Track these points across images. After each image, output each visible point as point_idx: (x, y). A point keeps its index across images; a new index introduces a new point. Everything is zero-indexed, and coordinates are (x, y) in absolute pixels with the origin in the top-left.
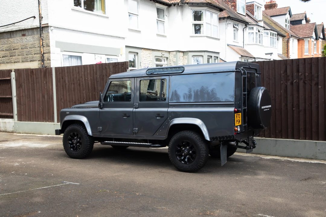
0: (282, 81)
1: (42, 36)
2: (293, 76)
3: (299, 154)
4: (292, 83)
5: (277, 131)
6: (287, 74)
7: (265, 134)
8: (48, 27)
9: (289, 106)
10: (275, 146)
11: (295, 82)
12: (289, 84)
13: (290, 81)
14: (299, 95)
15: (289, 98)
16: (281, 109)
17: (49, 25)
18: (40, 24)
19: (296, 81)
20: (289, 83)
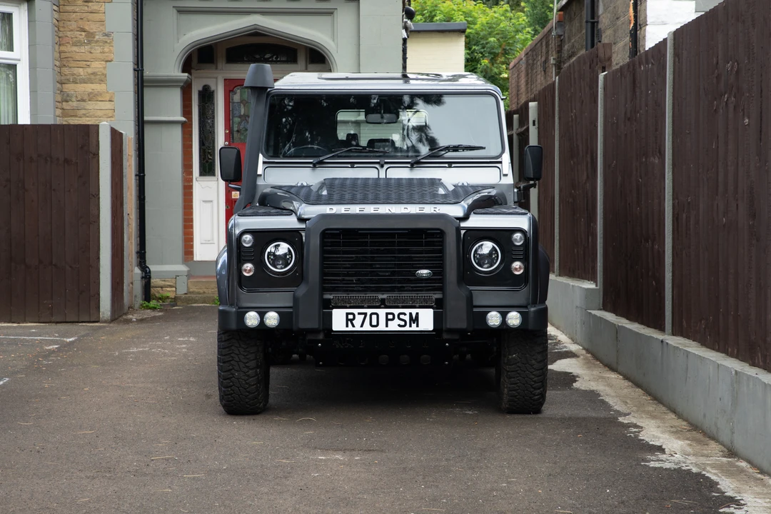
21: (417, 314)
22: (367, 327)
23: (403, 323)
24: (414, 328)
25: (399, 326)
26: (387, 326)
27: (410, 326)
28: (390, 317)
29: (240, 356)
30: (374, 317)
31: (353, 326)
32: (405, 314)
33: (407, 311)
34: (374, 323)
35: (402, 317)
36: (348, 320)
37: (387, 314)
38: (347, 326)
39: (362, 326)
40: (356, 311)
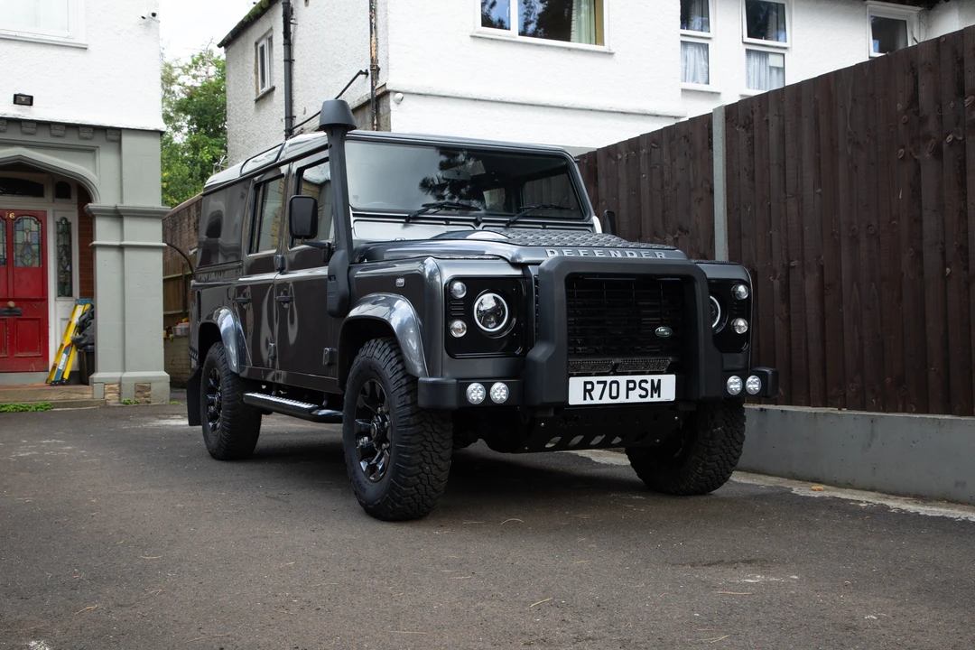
0: (903, 147)
1: (375, 122)
2: (940, 119)
3: (957, 484)
4: (938, 153)
5: (889, 380)
6: (917, 113)
7: (845, 395)
8: (387, 93)
9: (931, 257)
10: (870, 445)
11: (951, 144)
12: (928, 155)
13: (932, 143)
14: (966, 205)
15: (930, 223)
16: (903, 275)
17: (388, 87)
18: (373, 88)
19: (954, 139)
20: (926, 156)
21: (659, 381)
22: (606, 400)
23: (644, 393)
24: (656, 399)
25: (641, 396)
26: (627, 397)
27: (652, 397)
28: (631, 385)
29: (434, 444)
30: (614, 386)
31: (592, 399)
32: (646, 381)
33: (649, 378)
34: (614, 394)
35: (643, 385)
36: (586, 390)
37: (628, 382)
38: (585, 399)
39: (601, 398)
40: (594, 379)
